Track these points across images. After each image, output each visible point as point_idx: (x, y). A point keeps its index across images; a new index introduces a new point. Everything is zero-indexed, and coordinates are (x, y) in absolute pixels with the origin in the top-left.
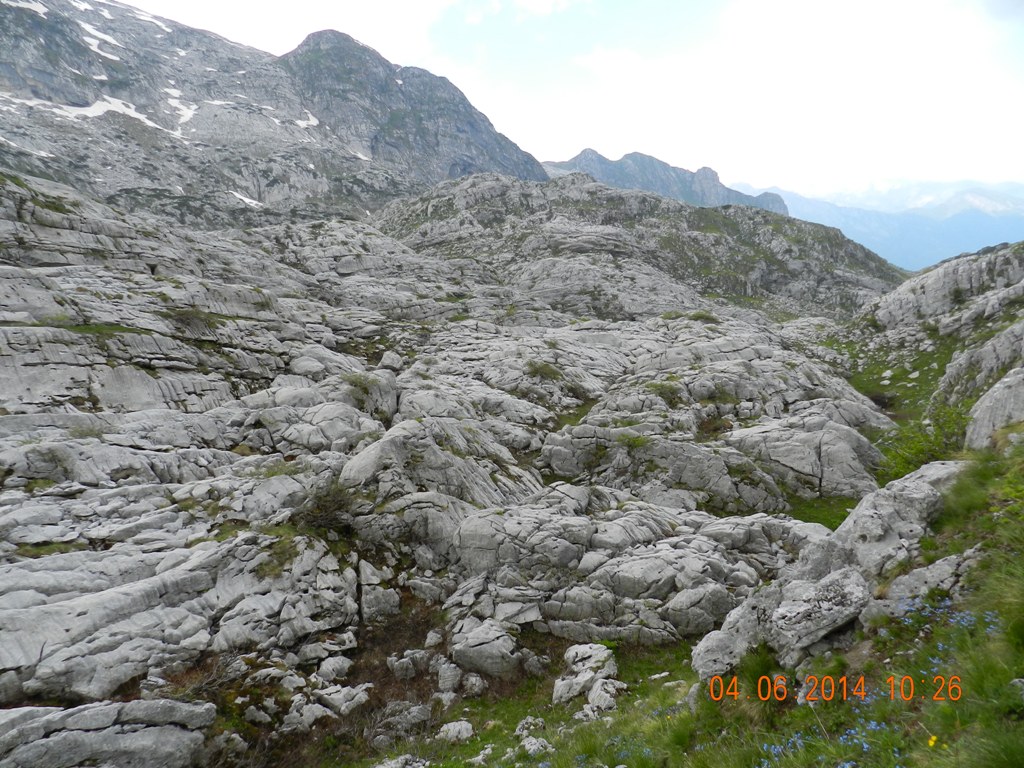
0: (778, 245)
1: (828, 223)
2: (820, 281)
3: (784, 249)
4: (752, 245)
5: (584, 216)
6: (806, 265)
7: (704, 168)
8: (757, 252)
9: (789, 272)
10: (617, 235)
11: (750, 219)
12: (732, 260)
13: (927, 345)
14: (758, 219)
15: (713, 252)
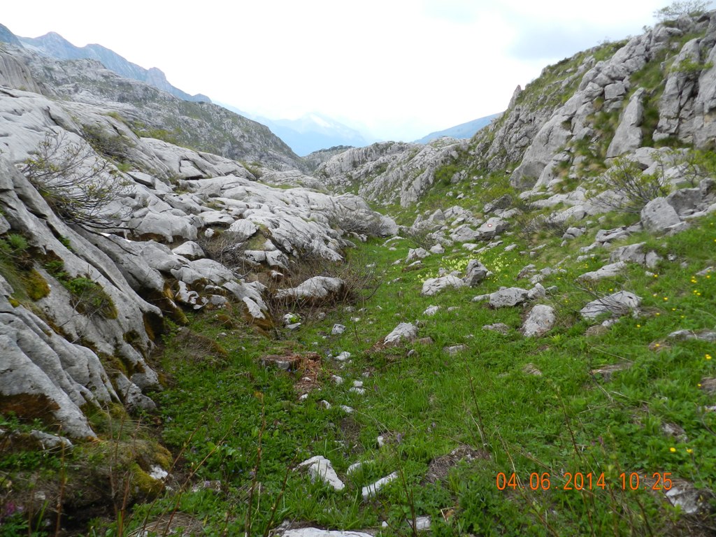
0: (236, 132)
1: (262, 123)
2: (261, 157)
3: (240, 135)
4: (221, 129)
5: (104, 94)
6: (253, 146)
7: (155, 68)
8: (225, 135)
9: (244, 149)
10: (133, 111)
11: (218, 113)
12: (211, 138)
13: (349, 183)
14: (222, 114)
15: (199, 131)
